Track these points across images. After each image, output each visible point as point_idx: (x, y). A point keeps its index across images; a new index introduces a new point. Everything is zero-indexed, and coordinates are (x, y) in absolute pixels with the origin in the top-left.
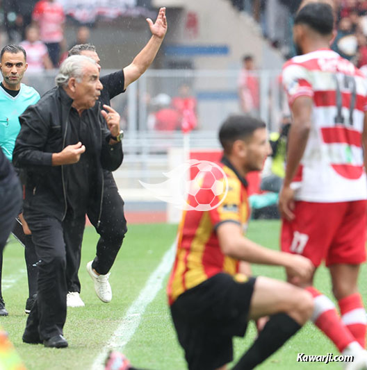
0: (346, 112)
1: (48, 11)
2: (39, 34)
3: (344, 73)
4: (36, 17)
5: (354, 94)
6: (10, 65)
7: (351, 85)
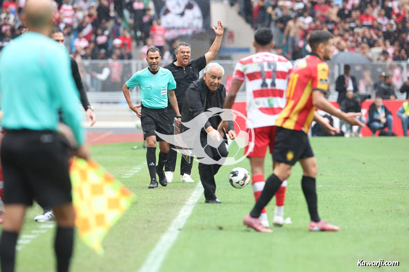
0: (269, 81)
1: (158, 30)
2: (153, 42)
3: (268, 61)
4: (151, 33)
5: (274, 71)
6: (152, 58)
7: (272, 67)
